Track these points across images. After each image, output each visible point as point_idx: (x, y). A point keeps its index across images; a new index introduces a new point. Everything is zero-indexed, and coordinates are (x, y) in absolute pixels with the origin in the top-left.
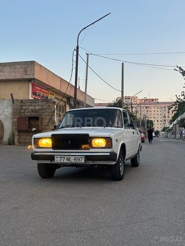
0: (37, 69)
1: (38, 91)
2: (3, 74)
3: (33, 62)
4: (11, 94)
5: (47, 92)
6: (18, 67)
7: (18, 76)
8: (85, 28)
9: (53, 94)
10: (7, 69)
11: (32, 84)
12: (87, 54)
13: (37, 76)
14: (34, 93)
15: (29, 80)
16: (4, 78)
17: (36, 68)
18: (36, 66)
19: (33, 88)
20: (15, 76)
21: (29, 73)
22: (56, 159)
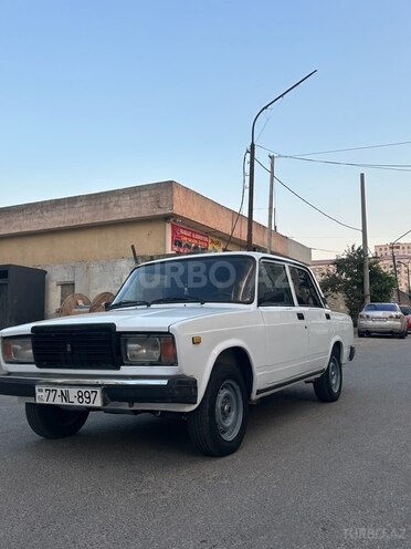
0: (178, 195)
1: (185, 239)
2: (119, 210)
3: (170, 184)
4: (133, 247)
5: (206, 239)
6: (145, 194)
7: (145, 212)
8: (266, 108)
9: (218, 243)
10: (126, 200)
11: (173, 226)
12: (272, 158)
13: (177, 210)
14: (177, 243)
15: (166, 218)
16: (121, 217)
17: (176, 194)
18: (175, 189)
19: (174, 232)
20: (140, 212)
21: (163, 204)
22: (38, 394)
